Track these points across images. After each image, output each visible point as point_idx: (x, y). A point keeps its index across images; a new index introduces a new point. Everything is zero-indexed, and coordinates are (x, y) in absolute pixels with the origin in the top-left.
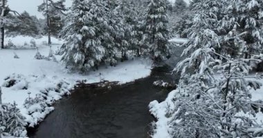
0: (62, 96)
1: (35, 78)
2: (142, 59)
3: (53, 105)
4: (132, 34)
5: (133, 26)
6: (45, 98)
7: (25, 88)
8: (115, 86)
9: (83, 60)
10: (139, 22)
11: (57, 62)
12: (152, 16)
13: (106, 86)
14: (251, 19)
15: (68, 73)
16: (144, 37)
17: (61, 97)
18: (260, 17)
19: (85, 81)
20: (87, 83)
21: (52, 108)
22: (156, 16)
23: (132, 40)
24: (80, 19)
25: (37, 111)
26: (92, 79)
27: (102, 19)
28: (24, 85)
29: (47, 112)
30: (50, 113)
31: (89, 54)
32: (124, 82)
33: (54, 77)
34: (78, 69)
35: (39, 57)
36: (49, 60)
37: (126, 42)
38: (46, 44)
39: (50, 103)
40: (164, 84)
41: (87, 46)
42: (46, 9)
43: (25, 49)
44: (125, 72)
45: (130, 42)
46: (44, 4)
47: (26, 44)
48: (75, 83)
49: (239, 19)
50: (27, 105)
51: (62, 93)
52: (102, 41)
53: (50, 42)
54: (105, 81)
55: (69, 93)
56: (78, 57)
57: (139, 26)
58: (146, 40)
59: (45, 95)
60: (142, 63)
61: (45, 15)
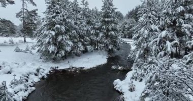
0: (41, 79)
1: (17, 65)
2: (99, 51)
3: (34, 86)
4: (92, 32)
5: (92, 26)
6: (27, 81)
7: (9, 73)
8: (82, 70)
9: (56, 51)
10: (97, 24)
11: (33, 54)
12: (106, 19)
13: (75, 71)
14: (180, 19)
15: (43, 62)
16: (101, 35)
17: (39, 80)
18: (186, 18)
19: (57, 67)
20: (59, 69)
21: (34, 88)
22: (109, 19)
23: (92, 37)
24: (54, 20)
25: (21, 90)
26: (63, 66)
27: (70, 20)
28: (9, 70)
29: (29, 91)
30: (32, 92)
31: (60, 46)
32: (89, 68)
33: (33, 64)
34: (51, 59)
35: (18, 50)
36: (26, 53)
37: (88, 38)
38: (22, 42)
39: (31, 84)
40: (120, 68)
41: (59, 40)
42: (22, 16)
43: (5, 45)
44: (87, 60)
45: (90, 38)
46: (21, 12)
47: (5, 42)
48: (50, 69)
49: (172, 19)
50: (12, 85)
51: (40, 76)
52: (70, 36)
53: (25, 41)
54: (73, 68)
55: (46, 77)
56: (52, 48)
57: (96, 27)
58: (102, 36)
59: (26, 78)
60: (100, 54)
61: (21, 20)
